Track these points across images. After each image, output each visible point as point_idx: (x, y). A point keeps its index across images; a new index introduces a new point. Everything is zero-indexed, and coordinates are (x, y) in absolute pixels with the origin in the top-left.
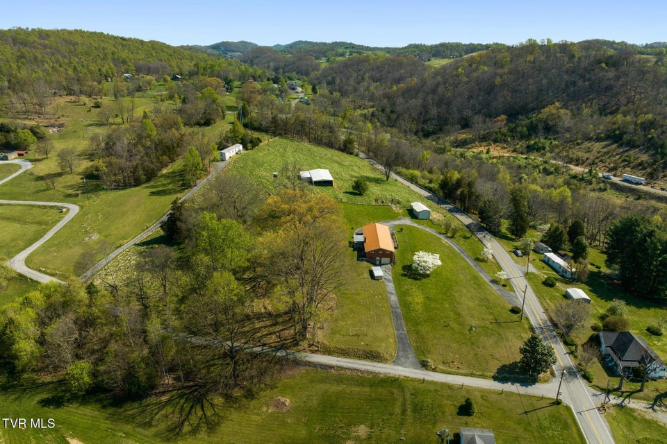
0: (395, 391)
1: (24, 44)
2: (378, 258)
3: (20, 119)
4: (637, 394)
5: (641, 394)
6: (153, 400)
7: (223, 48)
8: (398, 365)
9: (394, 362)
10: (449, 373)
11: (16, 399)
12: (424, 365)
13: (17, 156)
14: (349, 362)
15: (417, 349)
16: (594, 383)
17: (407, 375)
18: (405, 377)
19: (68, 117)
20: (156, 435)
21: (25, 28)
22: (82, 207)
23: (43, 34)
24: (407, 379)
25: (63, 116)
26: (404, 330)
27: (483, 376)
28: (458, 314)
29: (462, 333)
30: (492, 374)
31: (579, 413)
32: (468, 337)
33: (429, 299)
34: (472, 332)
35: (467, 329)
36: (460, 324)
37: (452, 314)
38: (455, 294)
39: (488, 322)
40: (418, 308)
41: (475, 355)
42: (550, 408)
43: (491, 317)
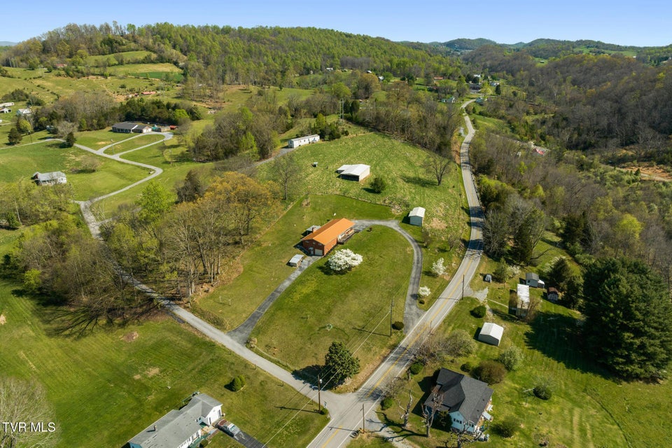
1: (257, 40)
2: (311, 248)
3: (196, 101)
4: (418, 438)
5: (422, 439)
6: (65, 308)
7: (457, 46)
8: (230, 335)
9: (229, 332)
10: (261, 355)
11: (5, 285)
12: (247, 343)
13: (169, 129)
14: (198, 322)
15: (258, 328)
16: (386, 412)
18: (223, 345)
19: (231, 102)
20: (45, 330)
21: (264, 26)
22: (164, 171)
23: (277, 32)
25: (228, 101)
26: (264, 311)
27: (285, 367)
28: (329, 311)
29: (311, 328)
30: (297, 369)
31: (331, 428)
32: (313, 333)
33: (317, 292)
34: (322, 330)
35: (320, 326)
36: (319, 321)
37: (323, 310)
38: (351, 295)
39: (350, 327)
40: (297, 297)
41: (301, 348)
42: (310, 413)
43: (361, 324)
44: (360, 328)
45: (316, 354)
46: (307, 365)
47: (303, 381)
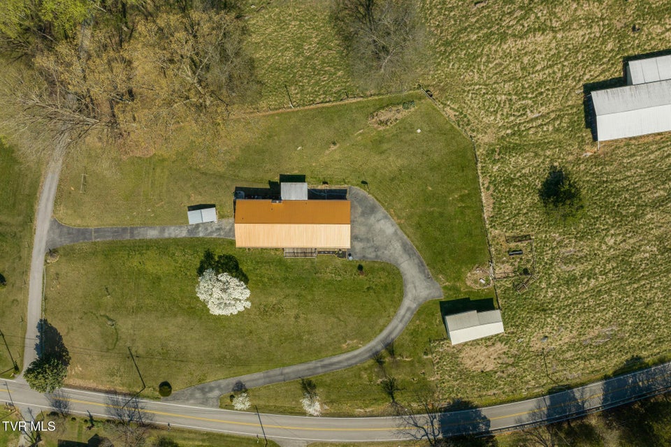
0: (21, 218)
8: (51, 226)
9: (55, 221)
10: (44, 277)
15: (72, 249)
17: (38, 232)
24: (32, 233)
26: (96, 238)
27: (44, 310)
28: (136, 310)
29: (99, 306)
30: (49, 321)
31: (6, 384)
32: (94, 312)
33: (157, 280)
34: (104, 318)
35: (107, 314)
36: (115, 308)
37: (133, 303)
38: (180, 320)
39: (128, 344)
40: (135, 262)
41: (71, 312)
42: (10, 360)
43: (141, 351)
44: (134, 353)
45: (72, 329)
46: (56, 327)
47: (39, 334)
